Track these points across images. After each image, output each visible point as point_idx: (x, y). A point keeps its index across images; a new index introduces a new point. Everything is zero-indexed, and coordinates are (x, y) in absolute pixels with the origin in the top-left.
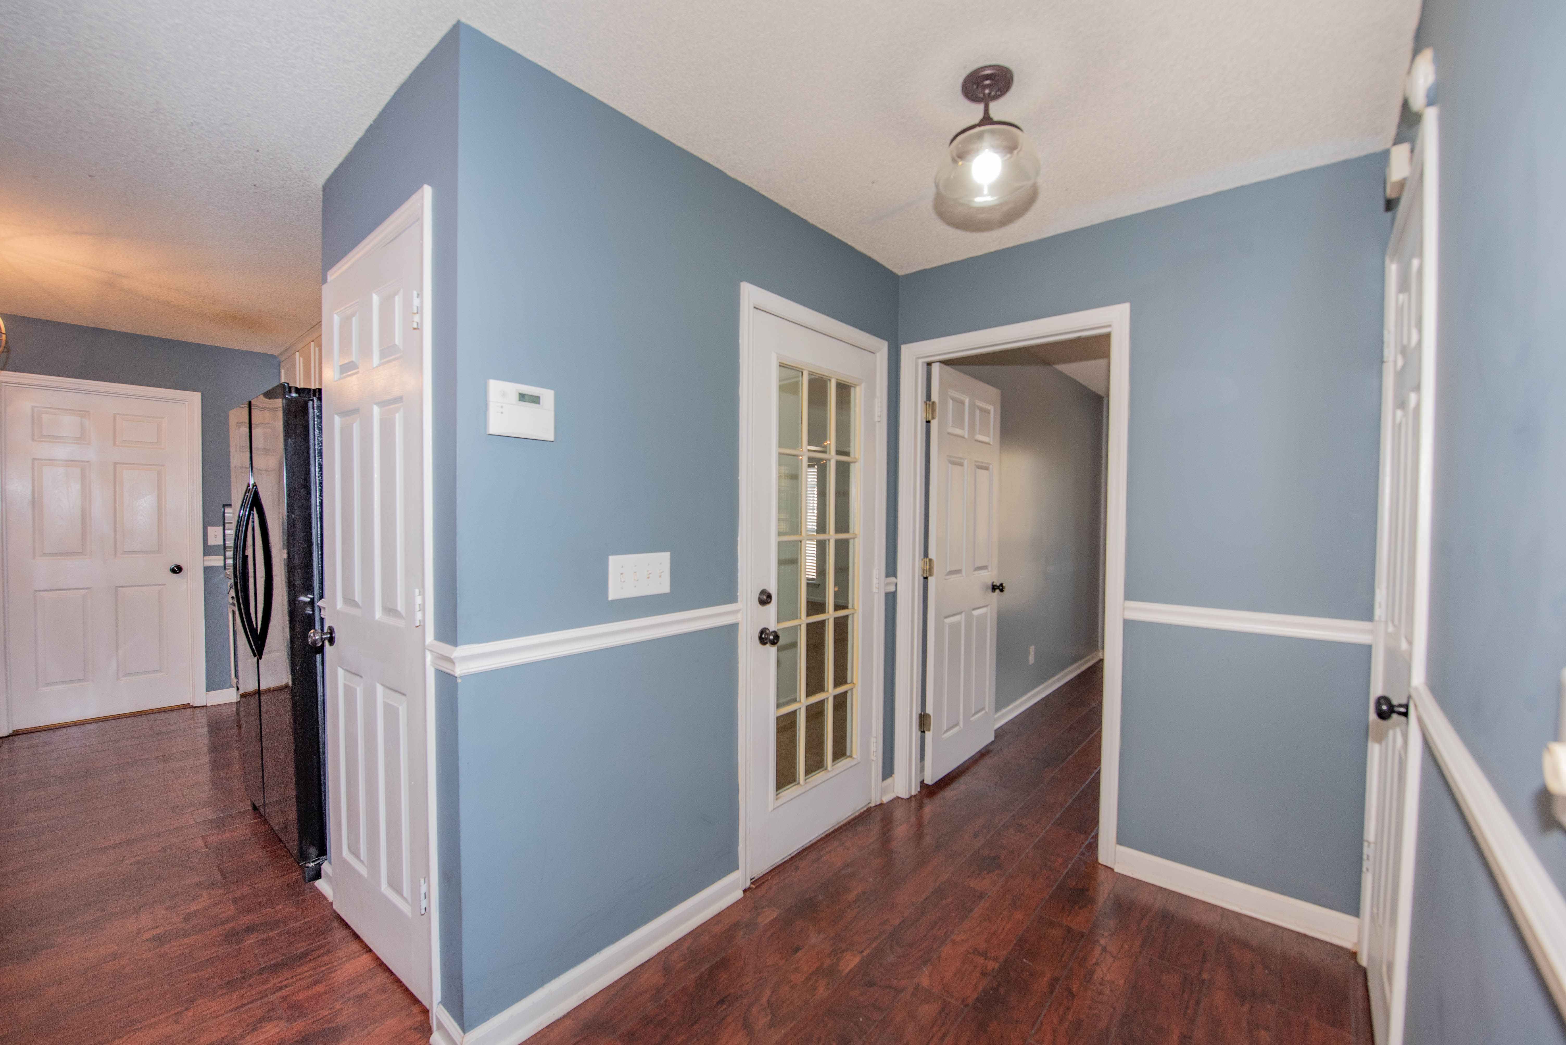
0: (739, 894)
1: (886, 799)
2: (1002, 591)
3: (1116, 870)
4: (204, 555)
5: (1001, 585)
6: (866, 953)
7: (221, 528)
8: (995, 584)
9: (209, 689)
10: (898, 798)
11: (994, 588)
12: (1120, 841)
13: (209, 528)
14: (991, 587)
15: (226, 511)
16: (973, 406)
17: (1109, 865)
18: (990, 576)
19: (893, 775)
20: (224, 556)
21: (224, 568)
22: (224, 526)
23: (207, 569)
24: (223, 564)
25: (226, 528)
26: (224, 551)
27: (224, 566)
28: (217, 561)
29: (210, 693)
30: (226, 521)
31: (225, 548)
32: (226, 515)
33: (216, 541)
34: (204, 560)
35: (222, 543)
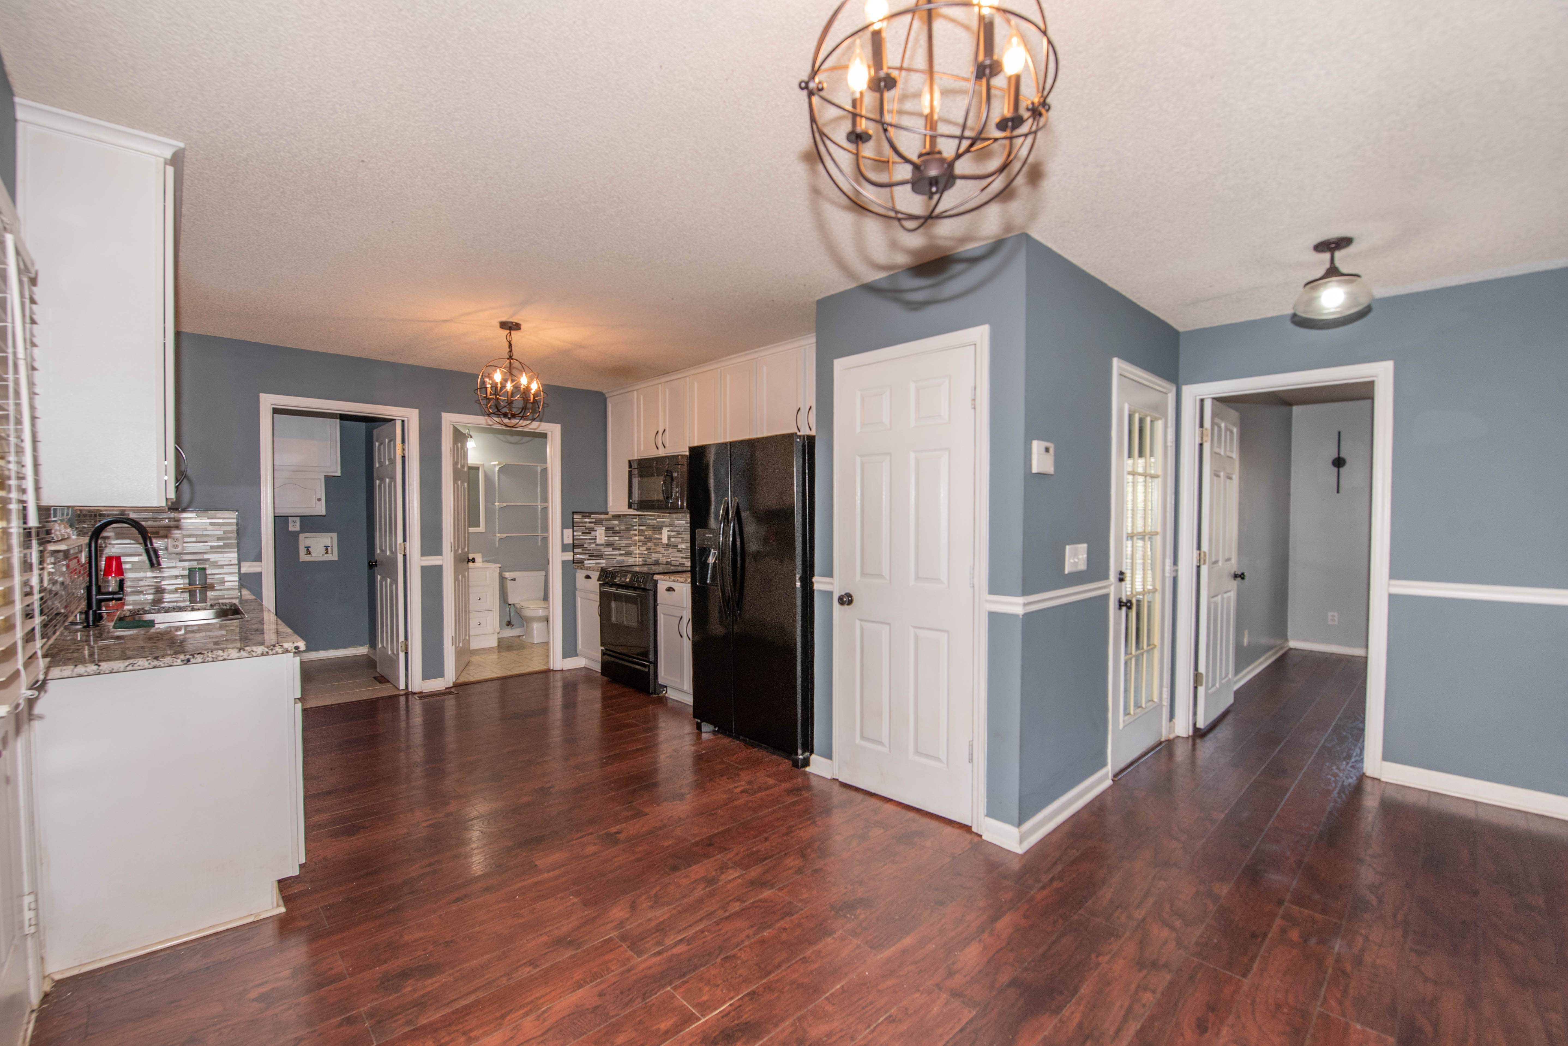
0: (1109, 782)
1: (1172, 736)
2: (1243, 578)
3: (1383, 779)
4: (563, 552)
5: (1243, 574)
6: (1227, 812)
7: (571, 530)
8: (1236, 573)
9: (566, 656)
10: (1178, 737)
11: (1236, 576)
12: (1385, 758)
13: (564, 530)
14: (1233, 575)
15: (575, 517)
16: (1227, 429)
17: (1376, 776)
18: (1234, 566)
19: (1174, 720)
20: (573, 552)
21: (574, 562)
22: (573, 529)
23: (564, 563)
24: (572, 559)
25: (575, 530)
26: (573, 548)
27: (573, 560)
28: (569, 556)
29: (565, 660)
30: (575, 525)
31: (574, 546)
32: (575, 520)
33: (568, 540)
34: (562, 556)
35: (571, 542)
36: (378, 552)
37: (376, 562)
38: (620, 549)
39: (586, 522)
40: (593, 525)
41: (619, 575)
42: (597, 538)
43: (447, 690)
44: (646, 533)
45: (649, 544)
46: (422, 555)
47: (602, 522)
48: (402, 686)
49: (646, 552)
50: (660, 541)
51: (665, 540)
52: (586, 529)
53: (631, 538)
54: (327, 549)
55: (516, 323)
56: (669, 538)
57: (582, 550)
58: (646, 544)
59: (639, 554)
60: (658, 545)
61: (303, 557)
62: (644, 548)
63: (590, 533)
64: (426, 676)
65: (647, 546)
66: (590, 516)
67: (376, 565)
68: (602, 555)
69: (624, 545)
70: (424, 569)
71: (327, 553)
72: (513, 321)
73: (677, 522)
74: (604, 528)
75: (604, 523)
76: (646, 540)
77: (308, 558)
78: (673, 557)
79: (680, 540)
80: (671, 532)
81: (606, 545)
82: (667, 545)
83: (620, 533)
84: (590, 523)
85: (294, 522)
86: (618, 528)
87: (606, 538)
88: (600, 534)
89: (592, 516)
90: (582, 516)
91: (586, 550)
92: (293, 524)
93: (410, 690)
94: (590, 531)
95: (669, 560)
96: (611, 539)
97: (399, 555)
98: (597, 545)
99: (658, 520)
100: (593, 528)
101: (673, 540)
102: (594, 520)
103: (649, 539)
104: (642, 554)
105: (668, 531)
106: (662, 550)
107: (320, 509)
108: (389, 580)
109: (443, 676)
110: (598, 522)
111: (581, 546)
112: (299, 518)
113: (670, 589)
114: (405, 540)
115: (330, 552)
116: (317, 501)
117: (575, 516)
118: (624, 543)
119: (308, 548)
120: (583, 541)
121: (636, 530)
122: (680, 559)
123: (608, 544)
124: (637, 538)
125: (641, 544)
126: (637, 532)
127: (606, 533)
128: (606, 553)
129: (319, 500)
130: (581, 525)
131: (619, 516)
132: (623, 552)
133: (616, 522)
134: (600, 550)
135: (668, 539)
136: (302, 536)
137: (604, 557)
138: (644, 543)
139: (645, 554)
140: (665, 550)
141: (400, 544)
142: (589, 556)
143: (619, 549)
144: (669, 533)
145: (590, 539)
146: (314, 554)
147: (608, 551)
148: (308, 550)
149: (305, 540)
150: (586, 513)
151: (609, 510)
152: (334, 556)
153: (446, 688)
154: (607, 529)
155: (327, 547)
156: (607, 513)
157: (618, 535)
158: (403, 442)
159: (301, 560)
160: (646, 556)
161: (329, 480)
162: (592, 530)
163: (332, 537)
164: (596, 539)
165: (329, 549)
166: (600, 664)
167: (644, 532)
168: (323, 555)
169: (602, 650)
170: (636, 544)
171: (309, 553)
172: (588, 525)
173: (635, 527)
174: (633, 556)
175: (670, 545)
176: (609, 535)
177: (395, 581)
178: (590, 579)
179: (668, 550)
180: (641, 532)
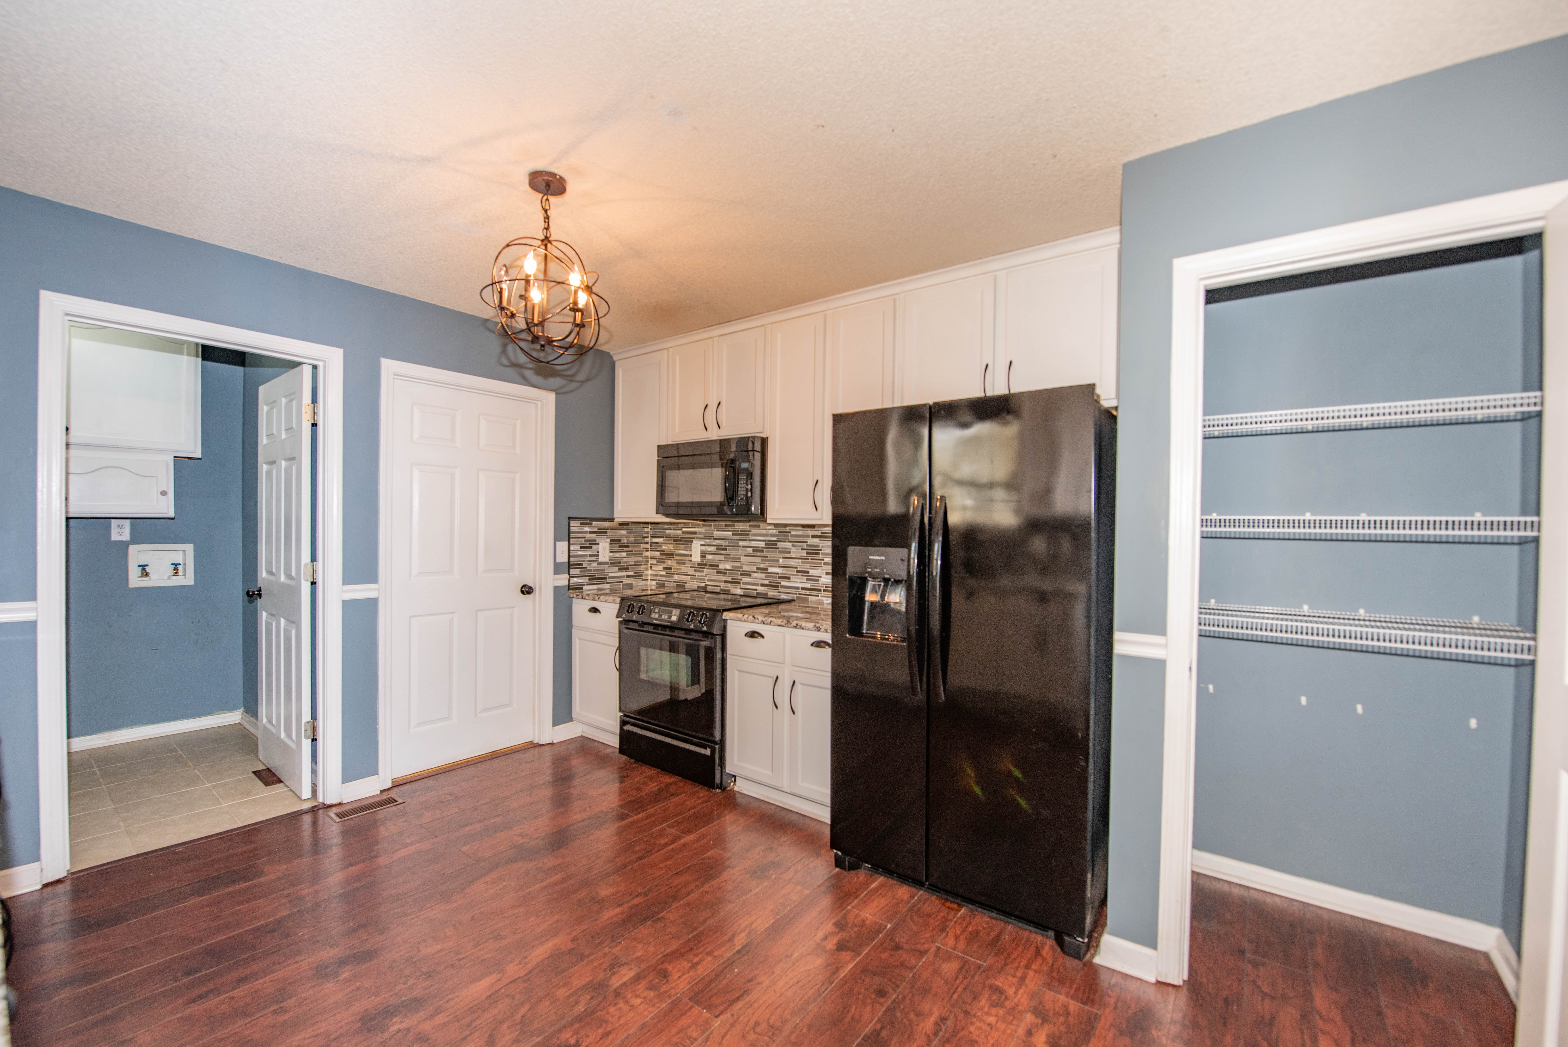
4: (555, 574)
7: (567, 543)
9: (555, 723)
13: (557, 543)
15: (571, 525)
20: (569, 574)
21: (569, 587)
22: (569, 541)
23: (556, 589)
24: (567, 584)
25: (571, 542)
26: (569, 569)
27: (569, 585)
28: (563, 580)
29: (556, 728)
30: (572, 535)
31: (570, 565)
32: (572, 529)
33: (563, 558)
34: (554, 579)
35: (567, 560)
36: (264, 574)
37: (260, 590)
38: (628, 569)
39: (586, 532)
40: (594, 535)
41: (657, 610)
42: (600, 554)
43: (384, 797)
44: (663, 547)
45: (669, 563)
46: (345, 582)
47: (606, 532)
48: (306, 793)
49: (664, 573)
50: (689, 558)
51: (696, 558)
52: (585, 541)
53: (642, 554)
54: (176, 569)
55: (561, 177)
56: (703, 555)
57: (581, 571)
58: (664, 562)
59: (651, 575)
60: (684, 564)
61: (135, 580)
62: (660, 567)
63: (591, 547)
64: (348, 776)
65: (665, 565)
66: (591, 524)
67: (260, 595)
68: (605, 578)
69: (633, 563)
70: (347, 605)
71: (176, 574)
72: (556, 171)
73: (716, 534)
74: (608, 540)
75: (609, 532)
76: (664, 557)
77: (144, 583)
78: (708, 580)
79: (722, 557)
80: (707, 547)
81: (611, 563)
82: (699, 564)
83: (628, 547)
84: (591, 532)
85: (121, 527)
86: (625, 541)
87: (611, 554)
88: (604, 548)
89: (594, 523)
90: (581, 524)
91: (584, 571)
92: (119, 530)
93: (321, 801)
94: (589, 545)
95: (703, 585)
96: (617, 555)
97: (303, 582)
98: (600, 564)
99: (684, 530)
100: (595, 541)
101: (709, 557)
102: (596, 530)
103: (670, 555)
104: (657, 575)
105: (701, 545)
106: (691, 572)
107: (166, 507)
108: (283, 621)
109: (376, 773)
110: (602, 532)
111: (579, 565)
112: (128, 521)
113: (753, 634)
114: (314, 559)
115: (181, 572)
116: (160, 495)
117: (573, 523)
118: (632, 560)
119: (143, 567)
120: (582, 559)
121: (647, 543)
122: (722, 585)
123: (613, 563)
124: (648, 554)
125: (654, 562)
126: (648, 546)
127: (610, 547)
128: (611, 575)
129: (164, 493)
130: (580, 535)
131: (627, 524)
132: (632, 573)
133: (624, 532)
134: (604, 570)
135: (701, 557)
136: (133, 549)
137: (608, 580)
138: (660, 561)
139: (661, 576)
140: (695, 571)
141: (306, 565)
142: (590, 579)
143: (626, 569)
144: (703, 548)
145: (590, 556)
146: (152, 576)
147: (613, 572)
148: (144, 569)
149: (137, 555)
150: (586, 519)
151: (615, 516)
152: (188, 579)
153: (382, 791)
154: (613, 542)
155: (176, 566)
156: (612, 520)
157: (625, 549)
158: (314, 400)
159: (131, 586)
160: (664, 579)
161: (181, 463)
162: (594, 543)
163: (184, 551)
164: (598, 556)
165: (180, 568)
166: (618, 737)
167: (661, 546)
168: (169, 578)
169: (620, 717)
170: (647, 561)
171: (145, 574)
172: (588, 536)
173: (646, 540)
174: (644, 578)
175: (706, 565)
176: (615, 549)
177: (295, 622)
178: (598, 614)
179: (703, 571)
180: (655, 546)
